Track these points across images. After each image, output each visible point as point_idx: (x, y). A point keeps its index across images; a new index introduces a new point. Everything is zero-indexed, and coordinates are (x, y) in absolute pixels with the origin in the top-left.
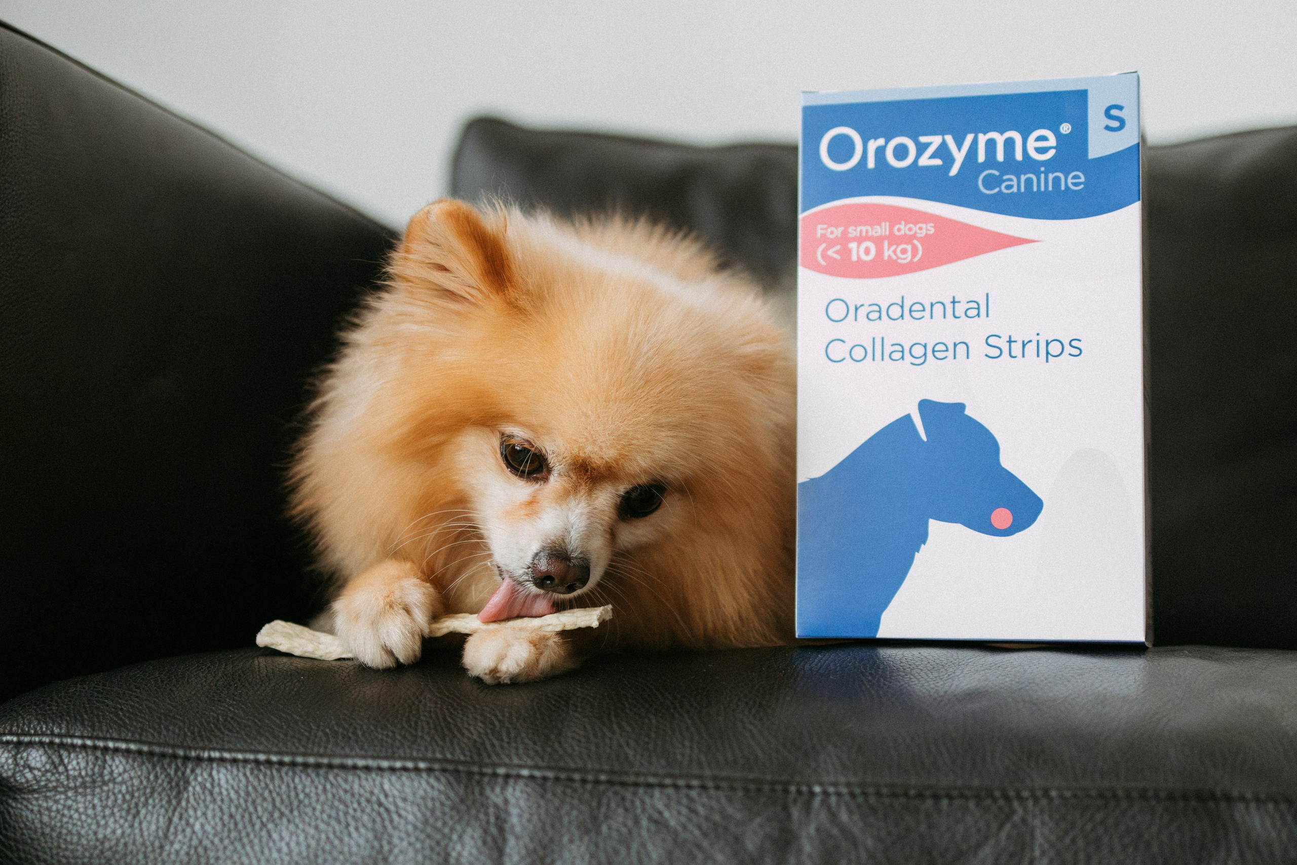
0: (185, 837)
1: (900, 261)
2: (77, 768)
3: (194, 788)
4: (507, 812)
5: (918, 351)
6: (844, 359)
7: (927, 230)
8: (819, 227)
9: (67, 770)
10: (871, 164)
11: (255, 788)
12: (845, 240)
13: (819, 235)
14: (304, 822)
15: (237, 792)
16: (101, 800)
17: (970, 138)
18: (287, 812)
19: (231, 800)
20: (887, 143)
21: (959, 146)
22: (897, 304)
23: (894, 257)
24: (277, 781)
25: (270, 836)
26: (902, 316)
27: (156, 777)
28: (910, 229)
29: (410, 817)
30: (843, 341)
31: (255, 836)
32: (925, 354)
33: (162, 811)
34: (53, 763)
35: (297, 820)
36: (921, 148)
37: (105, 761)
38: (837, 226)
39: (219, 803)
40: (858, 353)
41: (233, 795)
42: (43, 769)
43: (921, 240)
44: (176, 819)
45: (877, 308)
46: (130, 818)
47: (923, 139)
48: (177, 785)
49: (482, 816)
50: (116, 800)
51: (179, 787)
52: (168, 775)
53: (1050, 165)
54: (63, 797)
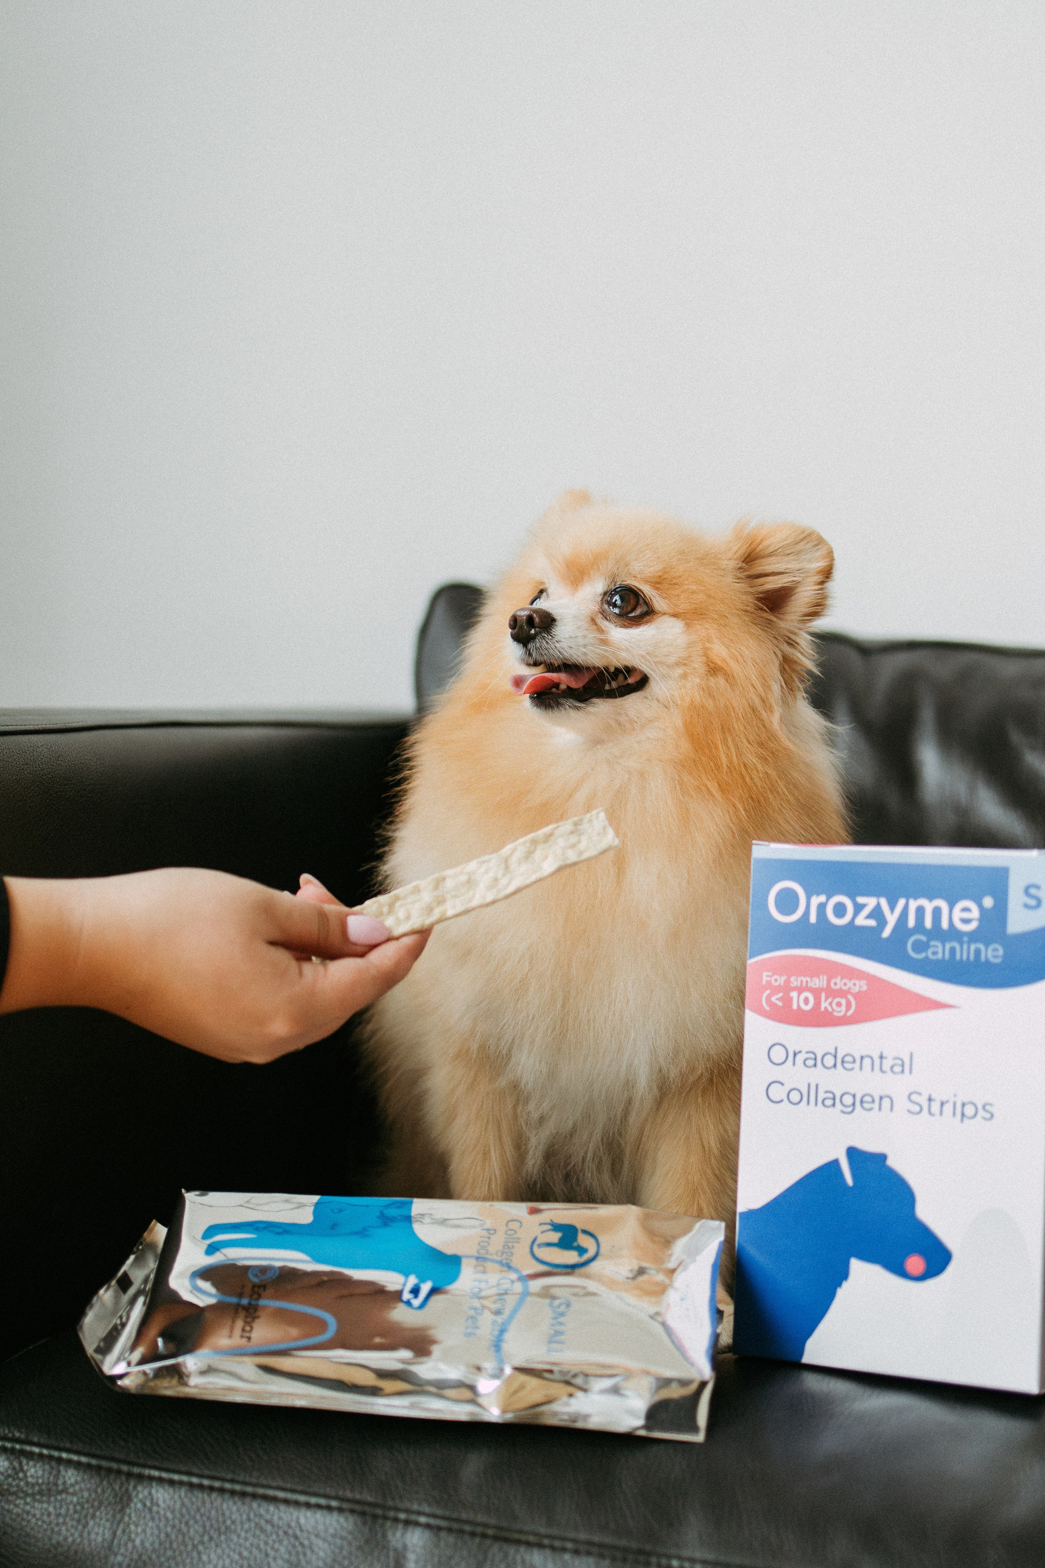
0: (127, 1550)
1: (835, 1014)
2: (35, 1475)
3: (135, 1504)
4: (404, 1557)
5: (848, 1100)
6: (782, 1101)
7: (860, 987)
8: (765, 974)
9: (26, 1476)
10: (813, 919)
11: (188, 1510)
12: (787, 988)
13: (764, 982)
14: (229, 1546)
15: (173, 1512)
16: (55, 1507)
17: (902, 902)
18: (215, 1536)
19: (167, 1520)
20: (828, 899)
21: (892, 909)
22: (831, 1054)
23: (830, 1009)
24: (208, 1505)
25: (200, 1558)
26: (835, 1066)
27: (104, 1492)
28: (845, 984)
29: (321, 1554)
30: (782, 1084)
31: (188, 1556)
32: (854, 1104)
33: (108, 1524)
34: (14, 1468)
35: (224, 1545)
36: (858, 908)
37: (59, 1471)
38: (781, 975)
39: (157, 1522)
40: (795, 1096)
41: (169, 1515)
42: (5, 1475)
43: (855, 996)
44: (119, 1532)
45: (813, 1056)
46: (80, 1527)
47: (861, 900)
48: (121, 1499)
49: (382, 1558)
50: (68, 1509)
51: (123, 1501)
52: (113, 1489)
53: (973, 937)
54: (22, 1502)
